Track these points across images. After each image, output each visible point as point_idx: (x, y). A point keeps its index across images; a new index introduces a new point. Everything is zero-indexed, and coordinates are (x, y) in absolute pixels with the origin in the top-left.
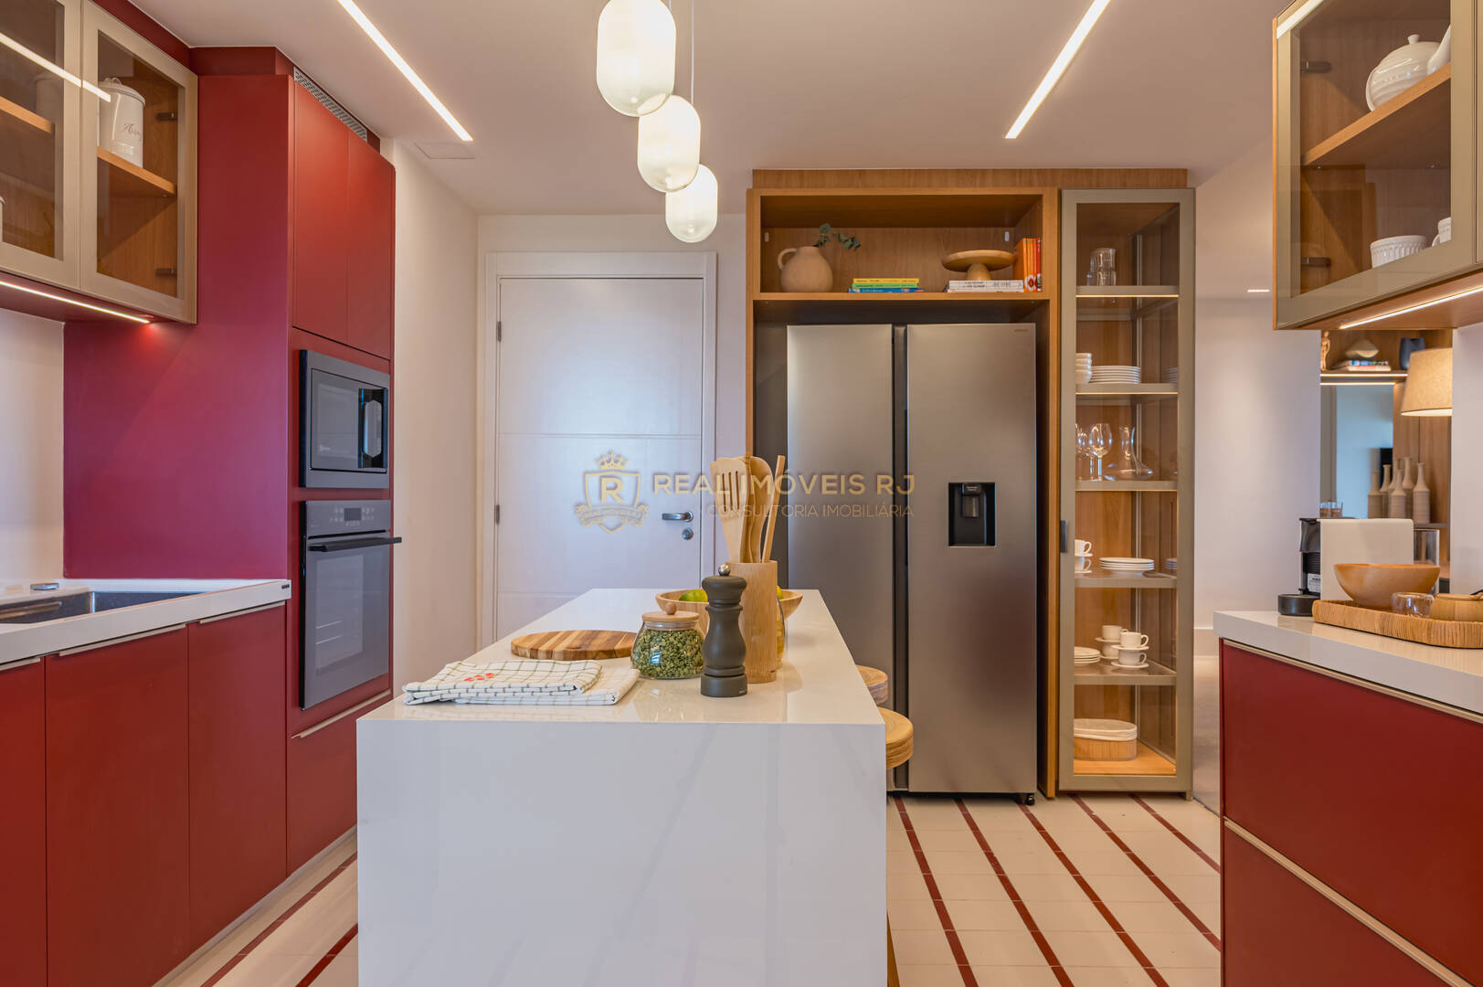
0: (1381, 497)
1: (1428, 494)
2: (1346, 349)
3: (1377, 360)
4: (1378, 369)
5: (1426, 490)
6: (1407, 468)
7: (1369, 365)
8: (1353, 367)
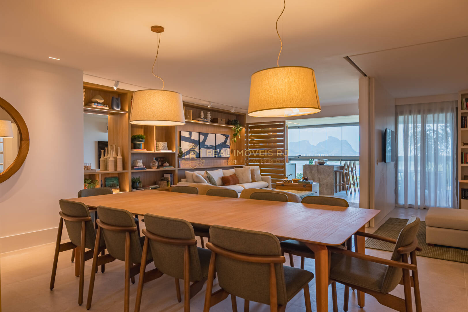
0: (105, 160)
1: (122, 159)
2: (92, 98)
3: (104, 104)
4: (104, 108)
5: (121, 157)
6: (114, 149)
7: (101, 106)
8: (95, 106)
